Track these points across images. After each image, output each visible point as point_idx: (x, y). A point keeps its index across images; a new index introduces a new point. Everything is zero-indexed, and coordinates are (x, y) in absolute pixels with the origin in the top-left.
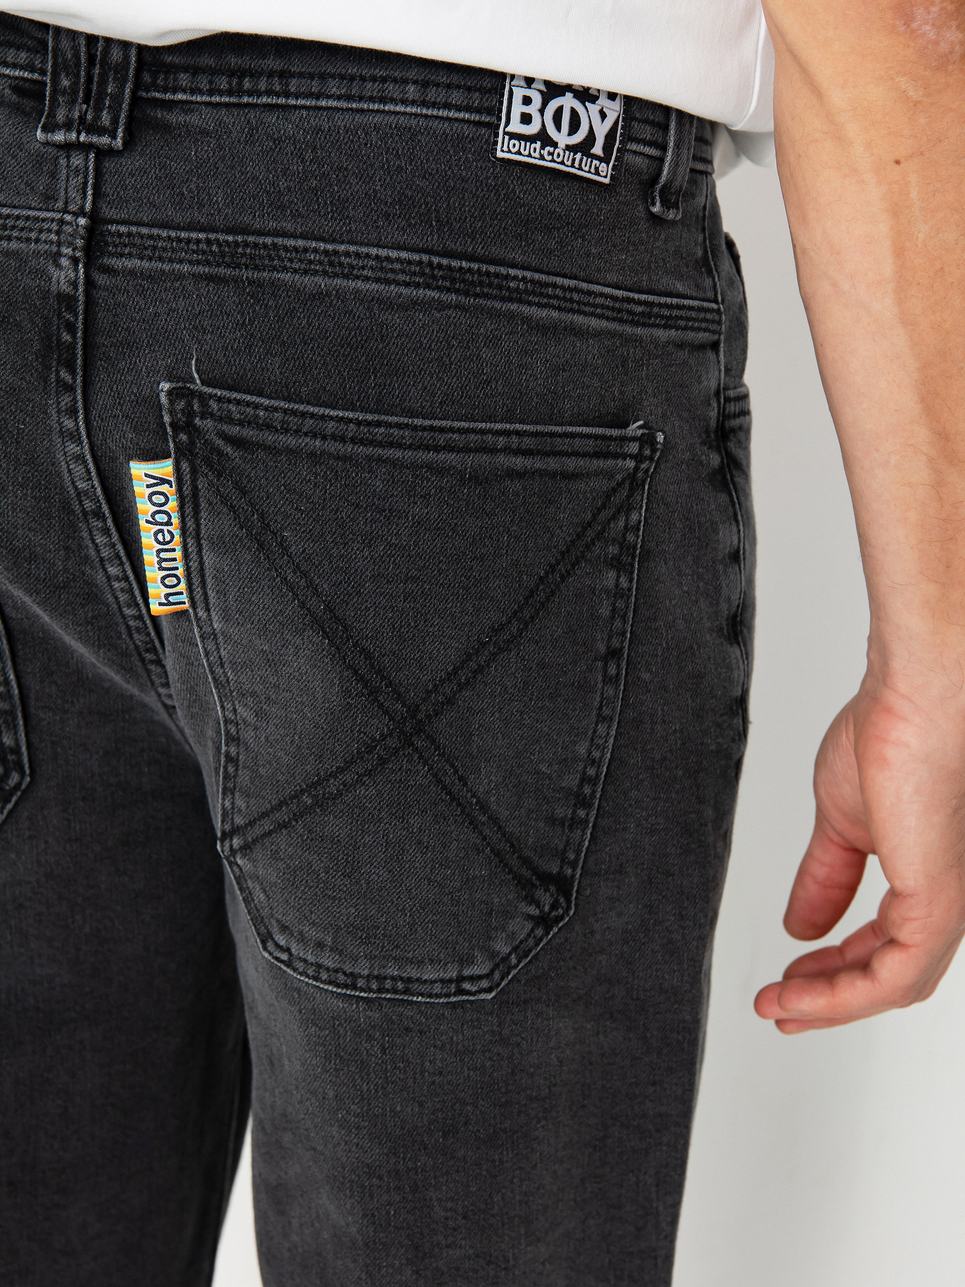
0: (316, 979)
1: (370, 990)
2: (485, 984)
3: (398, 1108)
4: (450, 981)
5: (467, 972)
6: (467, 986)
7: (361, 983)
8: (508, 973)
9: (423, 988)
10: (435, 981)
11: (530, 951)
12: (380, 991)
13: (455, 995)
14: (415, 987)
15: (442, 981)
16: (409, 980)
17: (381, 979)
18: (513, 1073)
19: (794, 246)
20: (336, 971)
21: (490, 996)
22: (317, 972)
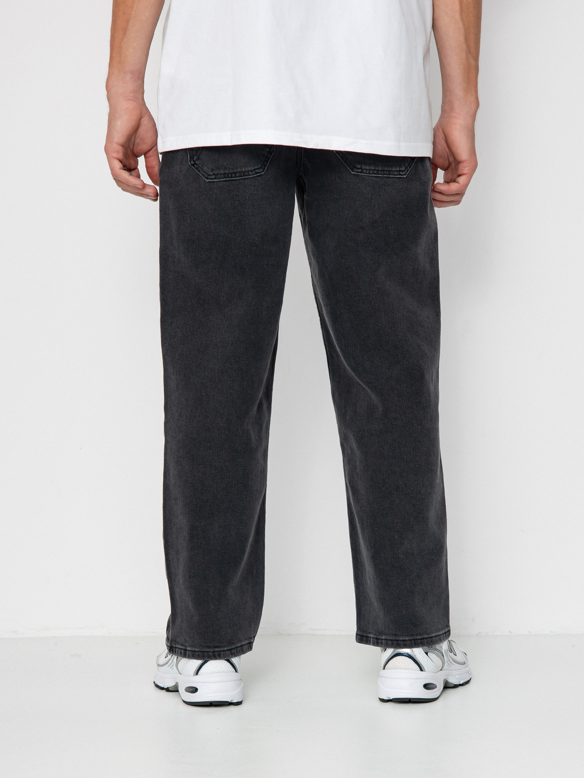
0: (369, 173)
1: (382, 174)
4: (398, 171)
6: (401, 173)
7: (380, 172)
8: (408, 171)
9: (393, 173)
10: (395, 171)
11: (411, 166)
12: (384, 174)
13: (399, 175)
14: (391, 173)
16: (389, 171)
17: (384, 171)
18: (408, 198)
19: (433, 5)
20: (374, 170)
21: (405, 176)
22: (369, 171)
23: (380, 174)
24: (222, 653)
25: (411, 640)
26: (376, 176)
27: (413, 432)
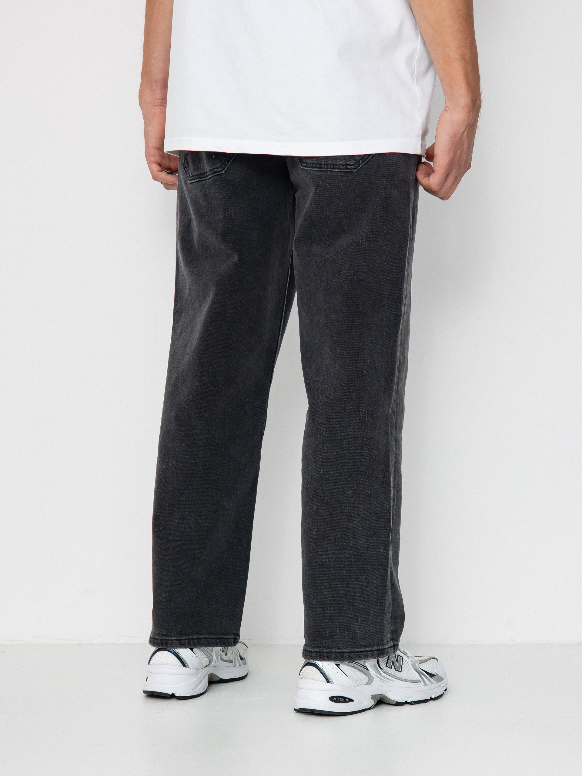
0: (312, 168)
1: (325, 168)
2: (353, 167)
3: (335, 201)
4: (344, 165)
5: (348, 163)
6: (348, 167)
7: (323, 166)
8: (360, 166)
9: (337, 167)
10: (340, 165)
11: (365, 160)
12: (327, 168)
13: (346, 169)
14: (335, 166)
15: (342, 165)
16: (334, 165)
17: (327, 165)
20: (317, 164)
21: (355, 171)
22: (313, 165)
23: (323, 168)
24: (170, 642)
25: (317, 652)
26: (319, 170)
27: (335, 438)
